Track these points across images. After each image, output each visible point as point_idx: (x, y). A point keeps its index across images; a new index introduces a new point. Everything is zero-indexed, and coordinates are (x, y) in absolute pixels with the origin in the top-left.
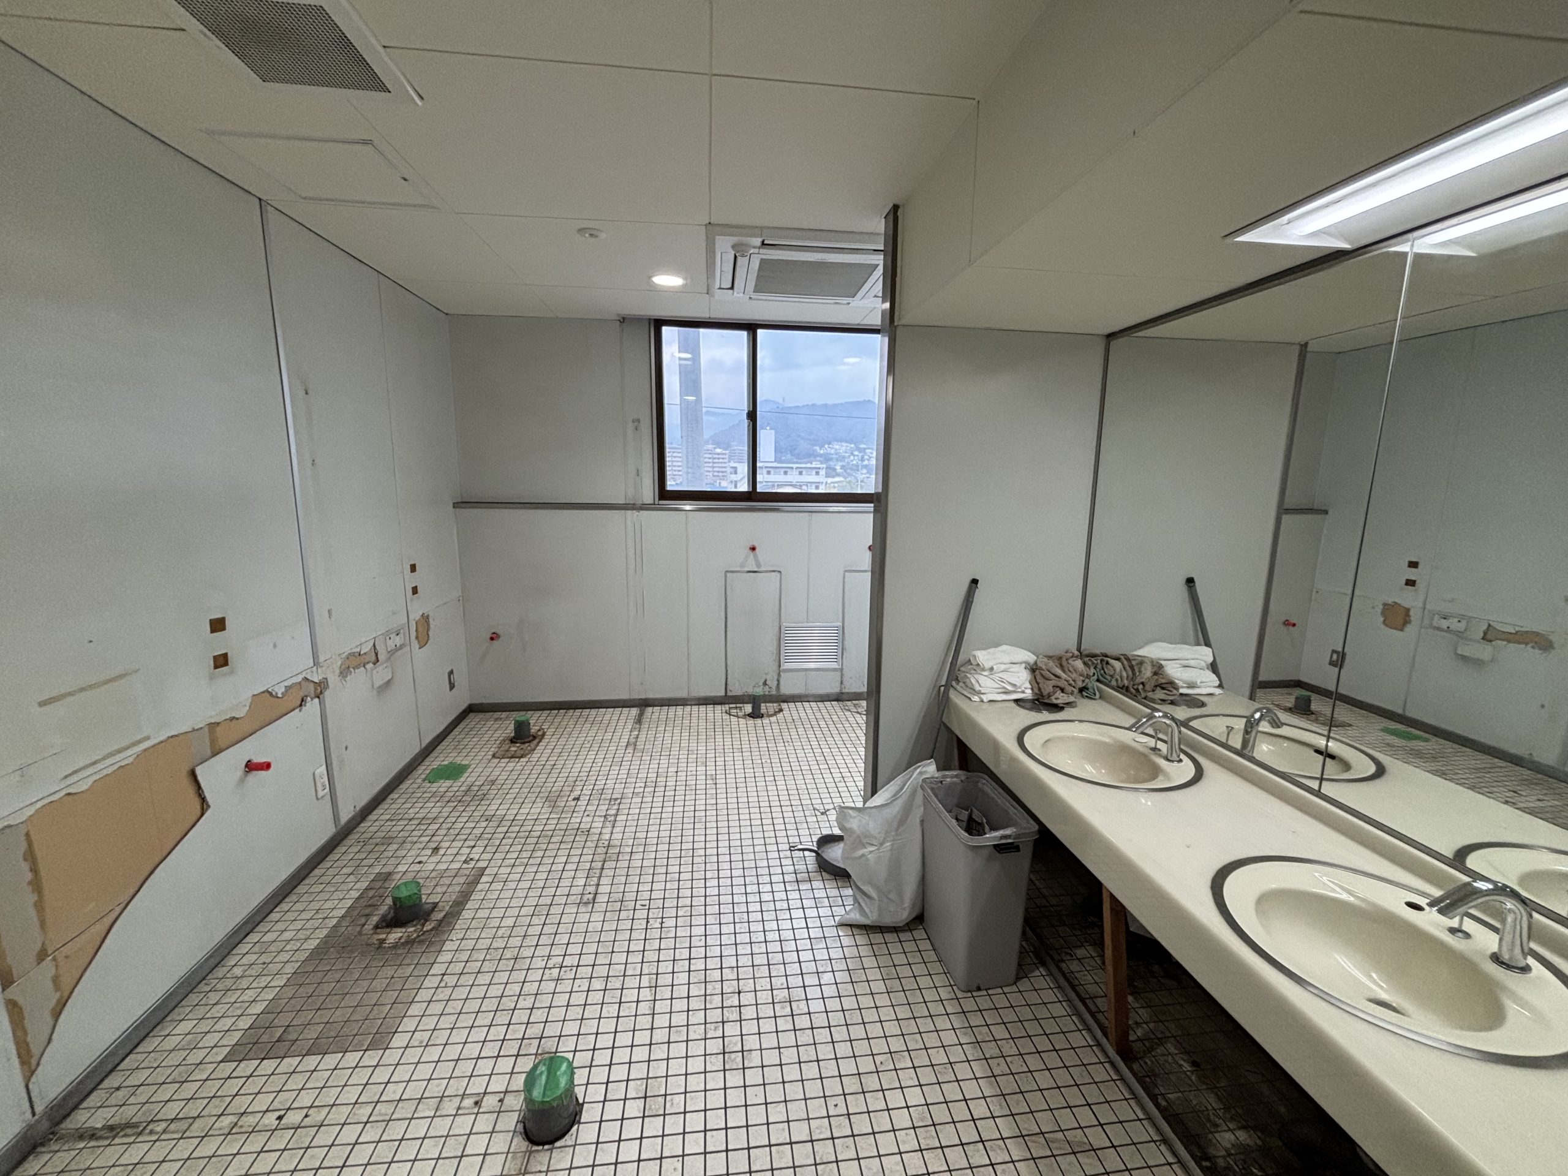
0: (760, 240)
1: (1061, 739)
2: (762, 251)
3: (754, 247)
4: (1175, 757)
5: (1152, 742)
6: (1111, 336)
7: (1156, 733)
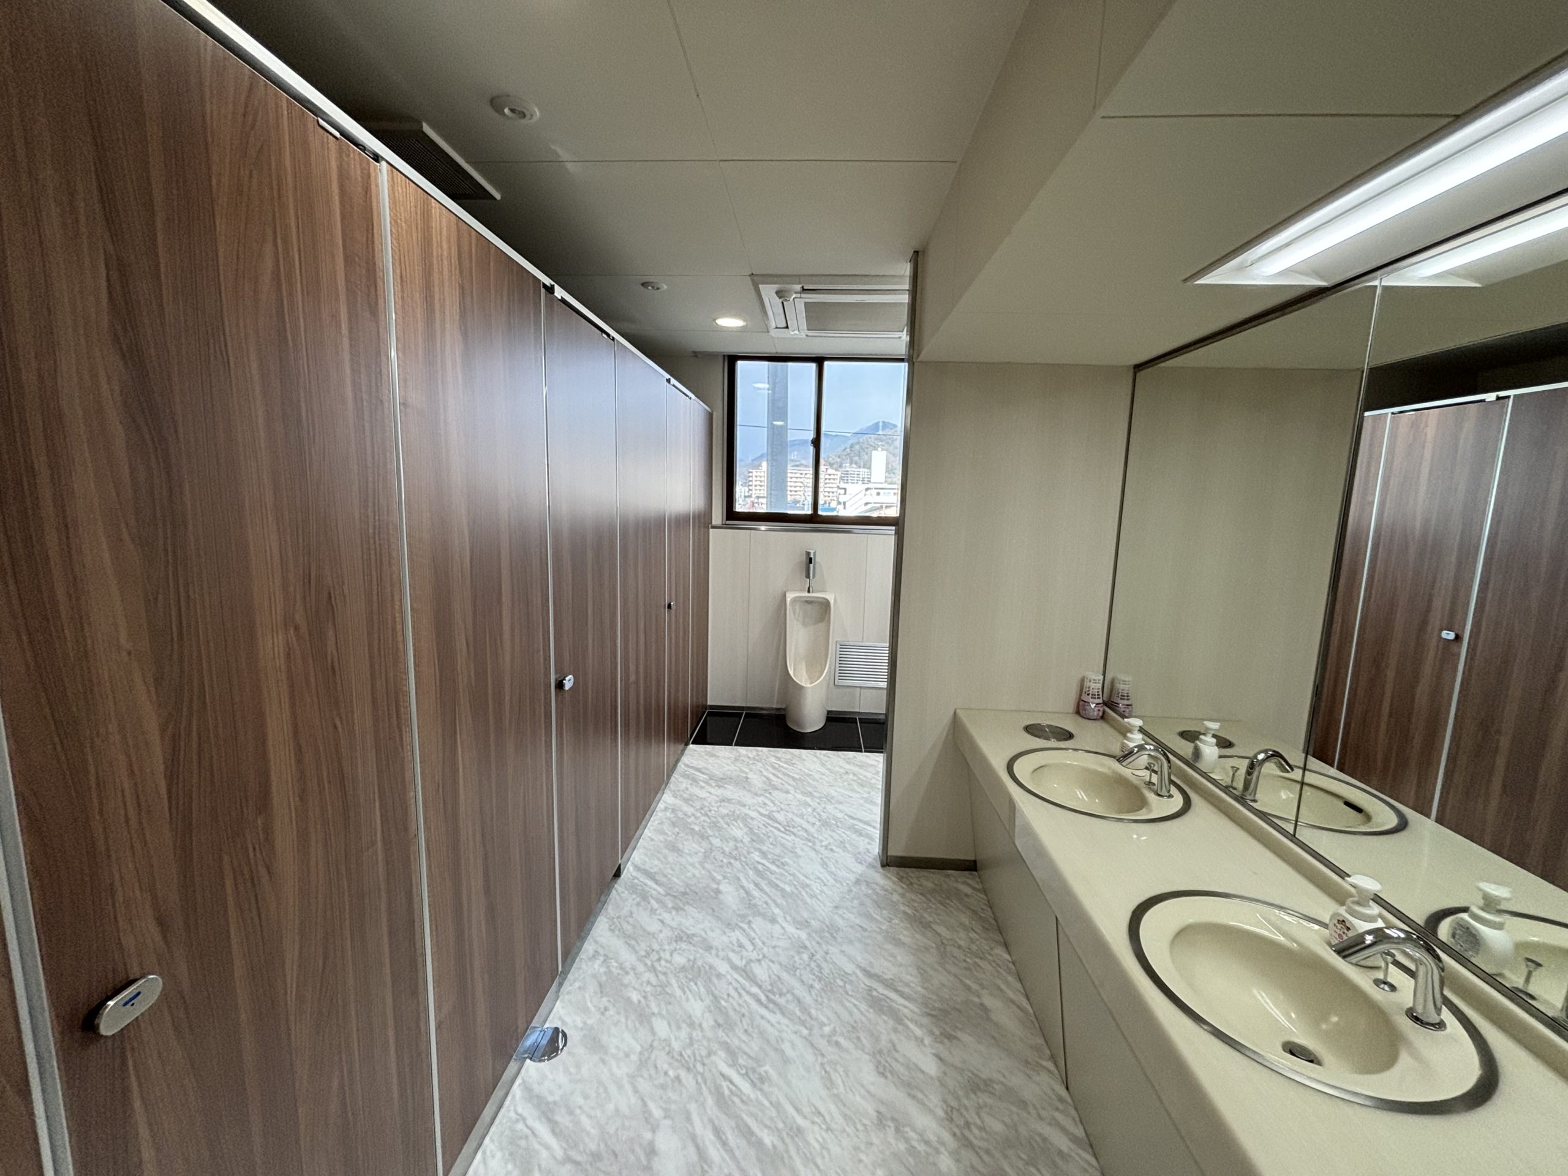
0: (800, 286)
1: (1059, 766)
2: (803, 296)
3: (796, 293)
4: (1165, 792)
5: (1147, 775)
6: (1138, 367)
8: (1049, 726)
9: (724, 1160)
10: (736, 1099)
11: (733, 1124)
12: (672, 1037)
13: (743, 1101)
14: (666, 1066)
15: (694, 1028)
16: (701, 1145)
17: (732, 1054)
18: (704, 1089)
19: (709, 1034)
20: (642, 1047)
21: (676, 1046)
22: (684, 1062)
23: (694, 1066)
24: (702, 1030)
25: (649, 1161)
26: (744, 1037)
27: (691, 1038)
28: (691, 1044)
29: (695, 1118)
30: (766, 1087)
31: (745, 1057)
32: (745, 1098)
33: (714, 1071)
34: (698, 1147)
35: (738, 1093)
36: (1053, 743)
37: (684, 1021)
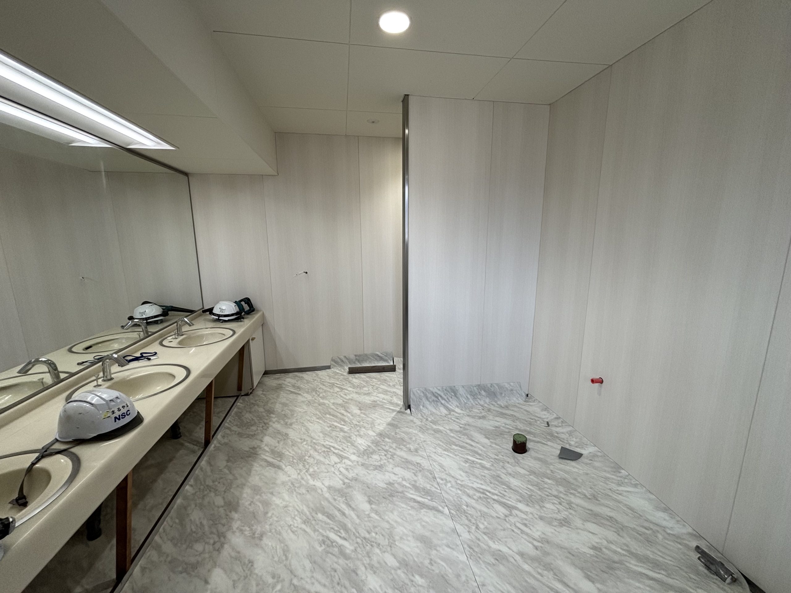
9: (339, 505)
10: (336, 529)
11: (336, 519)
12: (381, 555)
13: (333, 529)
14: (377, 537)
15: (369, 564)
16: (349, 508)
17: (342, 553)
18: (354, 531)
19: (359, 563)
20: (395, 544)
21: (377, 551)
22: (369, 542)
23: (362, 541)
24: (363, 564)
25: (369, 499)
26: (336, 566)
27: (369, 557)
28: (368, 553)
29: (355, 517)
30: (321, 538)
31: (334, 553)
32: (332, 530)
33: (351, 541)
34: (351, 507)
35: (336, 532)
37: (377, 568)
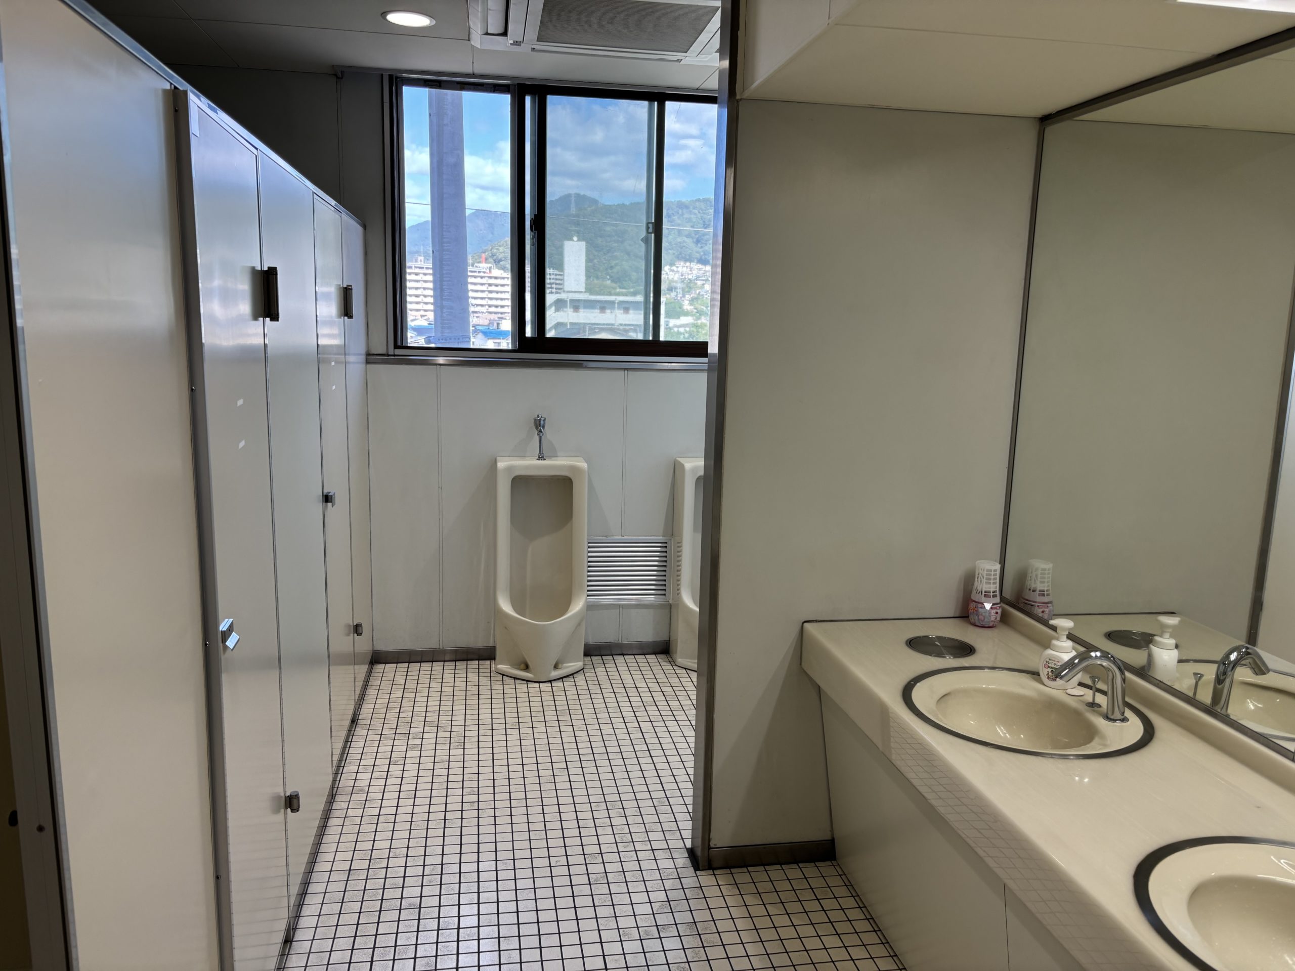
1: (965, 692)
4: (1117, 715)
5: (1088, 695)
6: (1046, 120)
7: (1094, 682)
8: (940, 638)
36: (949, 661)
